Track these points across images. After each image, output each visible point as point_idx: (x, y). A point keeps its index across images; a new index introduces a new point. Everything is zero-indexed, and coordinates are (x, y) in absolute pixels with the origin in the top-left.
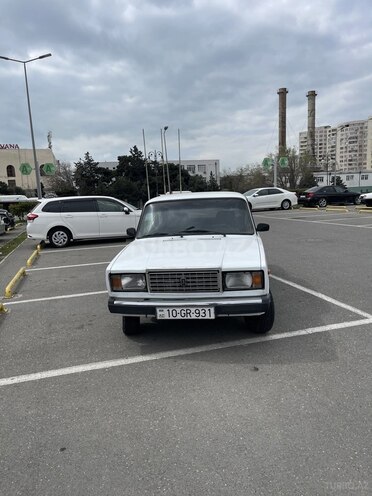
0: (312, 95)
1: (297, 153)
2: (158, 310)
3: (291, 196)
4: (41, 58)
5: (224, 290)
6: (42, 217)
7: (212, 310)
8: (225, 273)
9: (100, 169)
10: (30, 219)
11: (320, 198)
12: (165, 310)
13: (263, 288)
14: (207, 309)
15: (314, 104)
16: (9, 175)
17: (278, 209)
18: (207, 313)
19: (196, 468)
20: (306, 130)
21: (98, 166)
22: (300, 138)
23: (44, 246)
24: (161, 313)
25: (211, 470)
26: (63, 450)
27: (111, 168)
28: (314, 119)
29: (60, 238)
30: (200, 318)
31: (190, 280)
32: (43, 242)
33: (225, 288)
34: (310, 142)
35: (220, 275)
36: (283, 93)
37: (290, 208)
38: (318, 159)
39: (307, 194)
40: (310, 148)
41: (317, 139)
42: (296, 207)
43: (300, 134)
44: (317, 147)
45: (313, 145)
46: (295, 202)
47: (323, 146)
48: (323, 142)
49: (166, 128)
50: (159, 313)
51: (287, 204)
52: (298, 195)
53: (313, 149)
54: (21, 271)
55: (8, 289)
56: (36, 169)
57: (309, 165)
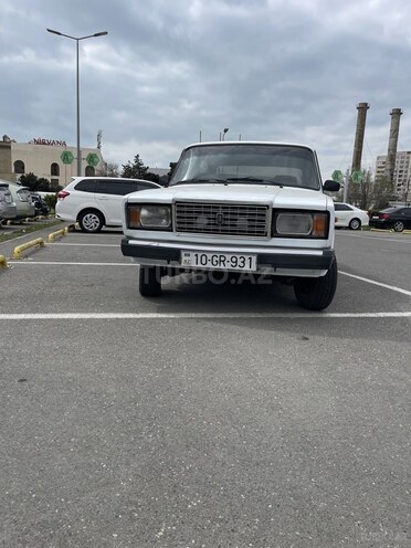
0: (397, 114)
1: (373, 178)
2: (183, 254)
3: (362, 215)
4: (96, 35)
5: (272, 236)
6: (74, 196)
7: (254, 259)
8: (277, 211)
9: (150, 174)
10: (60, 196)
11: (396, 221)
12: (193, 254)
13: (326, 237)
14: (247, 257)
15: (398, 123)
16: (53, 174)
17: (346, 228)
18: (247, 262)
19: (204, 419)
20: (386, 154)
21: (148, 171)
22: (378, 163)
23: (72, 229)
24: (187, 258)
25: (224, 424)
26: (22, 381)
27: (161, 175)
28: (396, 141)
29: (91, 221)
30: (237, 268)
31: (229, 217)
32: (73, 226)
33: (274, 234)
34: (388, 167)
35: (269, 213)
36: (363, 108)
37: (358, 229)
38: (396, 188)
39: (381, 215)
40: (388, 173)
41: (398, 165)
42: (366, 228)
43: (378, 158)
44: (397, 174)
45: (392, 170)
46: (365, 222)
47: (403, 174)
48: (404, 169)
49: (226, 131)
50: (184, 258)
51: (355, 223)
52: (371, 214)
53: (392, 175)
54: (39, 239)
55: (17, 249)
56: (79, 158)
57: (385, 192)
